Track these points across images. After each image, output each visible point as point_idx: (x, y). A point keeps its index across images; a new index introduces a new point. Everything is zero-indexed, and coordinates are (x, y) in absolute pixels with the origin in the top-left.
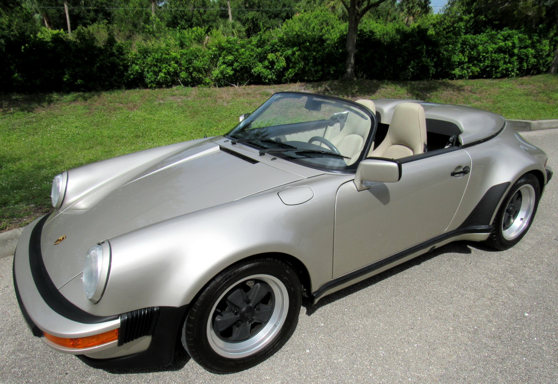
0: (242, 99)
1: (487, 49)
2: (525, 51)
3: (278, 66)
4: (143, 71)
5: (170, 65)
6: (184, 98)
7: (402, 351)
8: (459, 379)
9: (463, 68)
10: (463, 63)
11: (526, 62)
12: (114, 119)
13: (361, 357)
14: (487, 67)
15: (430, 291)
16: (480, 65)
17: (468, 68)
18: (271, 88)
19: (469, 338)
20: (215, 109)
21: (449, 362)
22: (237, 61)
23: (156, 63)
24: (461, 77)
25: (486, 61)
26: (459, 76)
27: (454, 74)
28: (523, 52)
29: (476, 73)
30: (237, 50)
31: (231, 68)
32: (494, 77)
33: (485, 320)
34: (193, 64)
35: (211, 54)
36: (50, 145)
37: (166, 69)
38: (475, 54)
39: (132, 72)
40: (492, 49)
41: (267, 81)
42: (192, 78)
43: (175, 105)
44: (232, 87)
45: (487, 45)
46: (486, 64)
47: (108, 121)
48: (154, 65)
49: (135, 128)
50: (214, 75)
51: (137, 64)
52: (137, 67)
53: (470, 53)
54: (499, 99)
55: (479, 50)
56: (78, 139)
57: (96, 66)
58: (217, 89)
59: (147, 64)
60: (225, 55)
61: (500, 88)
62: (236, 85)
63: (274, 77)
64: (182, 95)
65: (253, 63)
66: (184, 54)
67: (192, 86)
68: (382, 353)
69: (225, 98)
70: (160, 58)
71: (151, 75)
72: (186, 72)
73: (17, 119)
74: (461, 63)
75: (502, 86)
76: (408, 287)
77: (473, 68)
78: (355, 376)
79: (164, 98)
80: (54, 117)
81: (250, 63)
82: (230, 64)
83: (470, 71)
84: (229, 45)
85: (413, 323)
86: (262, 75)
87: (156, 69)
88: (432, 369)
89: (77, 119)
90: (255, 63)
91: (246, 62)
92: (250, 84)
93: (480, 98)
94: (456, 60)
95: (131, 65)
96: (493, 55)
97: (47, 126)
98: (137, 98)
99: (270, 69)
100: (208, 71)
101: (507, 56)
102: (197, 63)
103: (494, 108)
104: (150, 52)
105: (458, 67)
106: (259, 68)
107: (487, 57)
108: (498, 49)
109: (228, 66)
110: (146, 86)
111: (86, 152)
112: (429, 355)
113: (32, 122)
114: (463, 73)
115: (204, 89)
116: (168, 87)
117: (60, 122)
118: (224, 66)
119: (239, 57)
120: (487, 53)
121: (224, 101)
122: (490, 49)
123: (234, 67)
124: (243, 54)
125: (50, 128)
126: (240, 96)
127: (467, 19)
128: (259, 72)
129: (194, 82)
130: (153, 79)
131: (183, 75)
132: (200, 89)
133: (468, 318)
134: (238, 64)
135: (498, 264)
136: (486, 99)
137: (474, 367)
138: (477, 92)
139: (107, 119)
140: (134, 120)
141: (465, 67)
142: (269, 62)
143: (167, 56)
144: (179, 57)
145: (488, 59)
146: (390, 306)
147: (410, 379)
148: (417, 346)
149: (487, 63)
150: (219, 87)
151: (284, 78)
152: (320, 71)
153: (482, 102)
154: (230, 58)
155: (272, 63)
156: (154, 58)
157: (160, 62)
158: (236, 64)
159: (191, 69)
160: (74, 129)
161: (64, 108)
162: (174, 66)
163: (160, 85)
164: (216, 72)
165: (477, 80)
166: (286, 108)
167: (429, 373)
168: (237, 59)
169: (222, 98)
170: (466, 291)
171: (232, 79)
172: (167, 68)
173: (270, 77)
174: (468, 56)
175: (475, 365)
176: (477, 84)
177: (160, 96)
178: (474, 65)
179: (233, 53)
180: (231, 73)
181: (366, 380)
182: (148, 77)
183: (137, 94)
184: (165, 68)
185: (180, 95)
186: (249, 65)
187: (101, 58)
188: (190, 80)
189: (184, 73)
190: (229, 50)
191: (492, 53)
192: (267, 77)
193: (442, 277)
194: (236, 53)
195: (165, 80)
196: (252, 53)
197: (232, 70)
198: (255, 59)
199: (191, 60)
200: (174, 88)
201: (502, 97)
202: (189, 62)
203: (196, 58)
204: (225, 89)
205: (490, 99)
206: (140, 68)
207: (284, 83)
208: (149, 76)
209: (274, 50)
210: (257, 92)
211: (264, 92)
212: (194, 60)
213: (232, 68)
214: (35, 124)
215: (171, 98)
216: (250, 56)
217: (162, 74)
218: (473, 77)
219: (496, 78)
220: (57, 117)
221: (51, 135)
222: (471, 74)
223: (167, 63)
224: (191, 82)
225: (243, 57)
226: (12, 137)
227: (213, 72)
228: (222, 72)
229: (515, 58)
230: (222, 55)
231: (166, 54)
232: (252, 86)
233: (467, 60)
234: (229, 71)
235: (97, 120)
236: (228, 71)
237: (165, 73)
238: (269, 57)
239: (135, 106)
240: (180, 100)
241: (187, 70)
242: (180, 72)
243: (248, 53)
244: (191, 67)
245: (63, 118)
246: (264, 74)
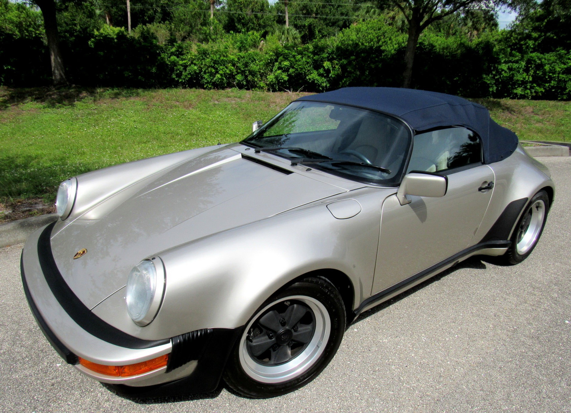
1: (555, 69)
3: (333, 74)
4: (201, 71)
5: (227, 68)
6: (239, 100)
7: (443, 339)
8: (495, 368)
9: (526, 88)
10: (526, 82)
12: (170, 116)
13: (404, 340)
14: (553, 87)
15: (473, 292)
16: (545, 86)
17: (532, 87)
19: (508, 335)
21: (487, 353)
22: (293, 68)
24: (523, 97)
25: (552, 82)
26: (521, 95)
27: (516, 94)
29: (540, 94)
30: (294, 56)
31: (286, 74)
32: (559, 99)
33: (525, 322)
34: (249, 68)
35: (268, 59)
36: (110, 136)
37: (223, 71)
38: (541, 73)
39: (191, 72)
40: (559, 70)
41: (321, 88)
42: (248, 81)
43: (229, 106)
44: (286, 93)
45: (554, 65)
46: (552, 85)
48: (212, 66)
49: (190, 126)
50: (269, 79)
51: (195, 64)
52: (195, 68)
53: (535, 72)
54: (563, 122)
55: (545, 70)
56: (136, 133)
57: (156, 64)
58: (271, 93)
59: (205, 65)
60: (282, 61)
61: (565, 111)
62: (290, 91)
63: (328, 85)
64: (236, 97)
65: (308, 70)
66: (242, 57)
67: (248, 89)
68: (424, 338)
69: (278, 103)
70: (218, 59)
71: (208, 76)
72: (242, 75)
73: (80, 109)
74: (524, 83)
75: (567, 109)
76: (452, 287)
77: (537, 88)
78: (398, 354)
79: (219, 99)
80: (115, 110)
81: (306, 70)
82: (286, 70)
83: (533, 91)
84: (286, 51)
85: (455, 318)
86: (316, 82)
87: (213, 71)
88: (471, 357)
89: (135, 114)
90: (310, 70)
91: (302, 69)
92: (303, 90)
93: (542, 120)
94: (519, 79)
95: (190, 65)
96: (560, 75)
97: (107, 118)
98: (193, 98)
99: (325, 77)
100: (263, 75)
102: (253, 67)
104: (209, 54)
105: (521, 87)
106: (314, 76)
107: (554, 77)
108: (566, 69)
109: (283, 72)
110: (202, 86)
112: (468, 345)
113: (95, 114)
114: (526, 92)
115: (258, 93)
116: (223, 88)
117: (119, 115)
118: (279, 71)
119: (295, 63)
120: (554, 73)
121: (276, 106)
122: (558, 69)
123: (289, 73)
124: (299, 60)
125: (110, 120)
127: (535, 37)
128: (314, 79)
129: (250, 86)
130: (209, 80)
131: (239, 77)
132: (255, 92)
133: (508, 319)
134: (294, 70)
135: (543, 275)
136: (549, 121)
137: (511, 359)
138: (539, 113)
139: (163, 116)
140: (189, 118)
141: (528, 87)
142: (325, 70)
143: (225, 58)
144: (236, 59)
145: (555, 80)
146: (434, 301)
147: (448, 363)
148: (458, 337)
149: (553, 83)
150: (273, 91)
153: (545, 124)
154: (286, 63)
155: (328, 71)
156: (212, 59)
157: (218, 64)
158: (291, 70)
159: (247, 73)
160: (132, 123)
161: (123, 102)
162: (231, 68)
163: (215, 86)
164: (271, 77)
165: (540, 101)
167: (467, 359)
168: (293, 65)
169: (275, 103)
170: (509, 296)
171: (286, 84)
172: (224, 70)
173: (324, 85)
174: (532, 76)
175: (511, 358)
176: (540, 105)
177: (215, 97)
178: (539, 85)
179: (289, 59)
180: (286, 78)
181: (408, 358)
182: (204, 78)
183: (193, 93)
184: (222, 70)
185: (235, 97)
186: (304, 72)
187: (162, 56)
188: (245, 83)
189: (240, 75)
190: (286, 56)
191: (559, 74)
192: (321, 84)
193: (486, 282)
194: (292, 59)
195: (221, 81)
196: (309, 60)
197: (287, 76)
198: (310, 66)
199: (248, 63)
200: (229, 90)
201: (567, 121)
202: (246, 65)
203: (252, 61)
204: (278, 94)
205: (552, 121)
206: (198, 68)
208: (206, 76)
209: (331, 59)
212: (251, 63)
213: (288, 73)
214: (96, 116)
215: (226, 100)
216: (306, 63)
217: (218, 76)
218: (536, 97)
219: (562, 100)
220: (117, 111)
221: (111, 127)
222: (534, 94)
223: (224, 65)
224: (246, 86)
225: (300, 63)
226: (75, 126)
227: (268, 77)
228: (276, 78)
230: (279, 61)
231: (224, 56)
232: (306, 93)
233: (531, 79)
235: (154, 116)
236: (283, 76)
237: (221, 75)
238: (325, 65)
239: (190, 105)
240: (234, 102)
241: (243, 73)
242: (236, 75)
243: (304, 59)
244: (247, 70)
245: (123, 111)
246: (319, 81)
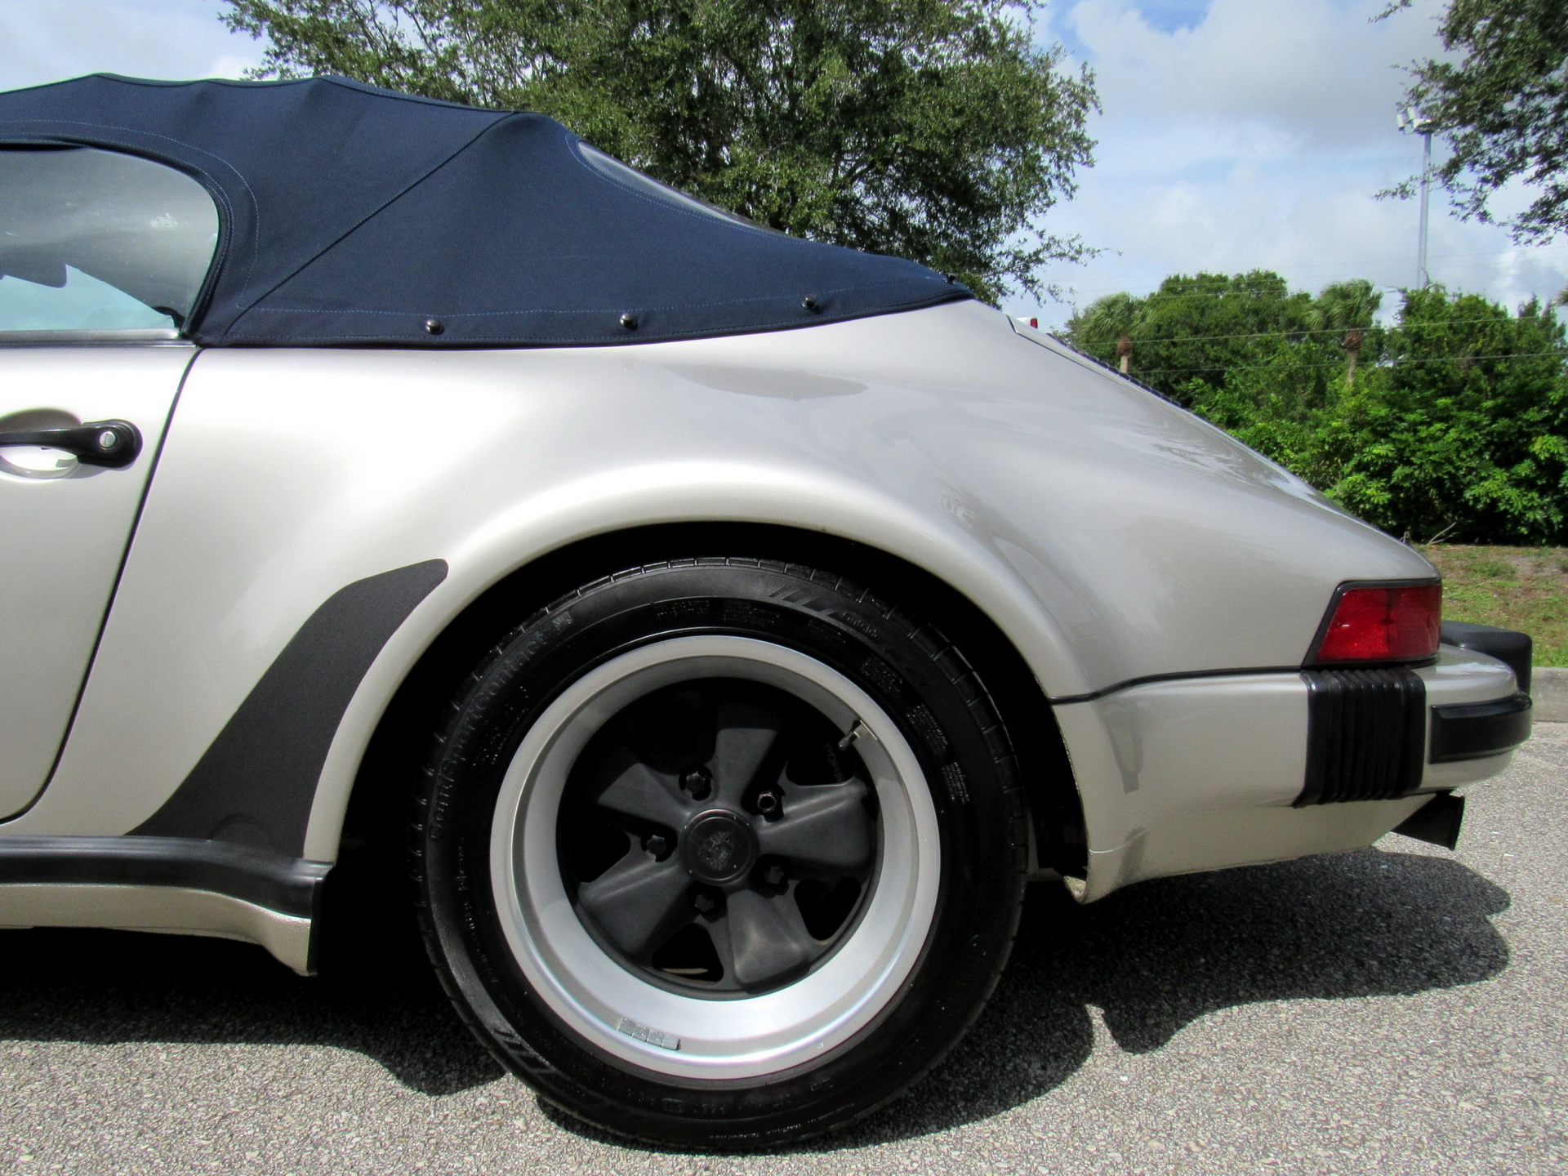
22: (1407, 463)
30: (1414, 427)
31: (1383, 484)
35: (1324, 442)
41: (1523, 531)
60: (1369, 443)
65: (1470, 470)
81: (1458, 469)
82: (1382, 471)
84: (1384, 411)
86: (1502, 507)
90: (1478, 467)
91: (1441, 464)
99: (1543, 492)
106: (1493, 486)
109: (1371, 478)
118: (1357, 477)
119: (1415, 448)
123: (1392, 481)
124: (1433, 439)
128: (1493, 499)
134: (1410, 470)
142: (1539, 466)
154: (1383, 450)
155: (1551, 469)
158: (1399, 472)
168: (1407, 454)
173: (1539, 516)
179: (1395, 435)
180: (1382, 498)
186: (1452, 474)
190: (1384, 424)
192: (1522, 515)
194: (1406, 436)
196: (1473, 436)
197: (1384, 489)
198: (1478, 454)
211: (1487, 565)
213: (1387, 482)
216: (1459, 445)
225: (1433, 447)
228: (1348, 497)
230: (1358, 443)
234: (1375, 493)
236: (1368, 492)
238: (1536, 448)
243: (1453, 434)
246: (1512, 505)
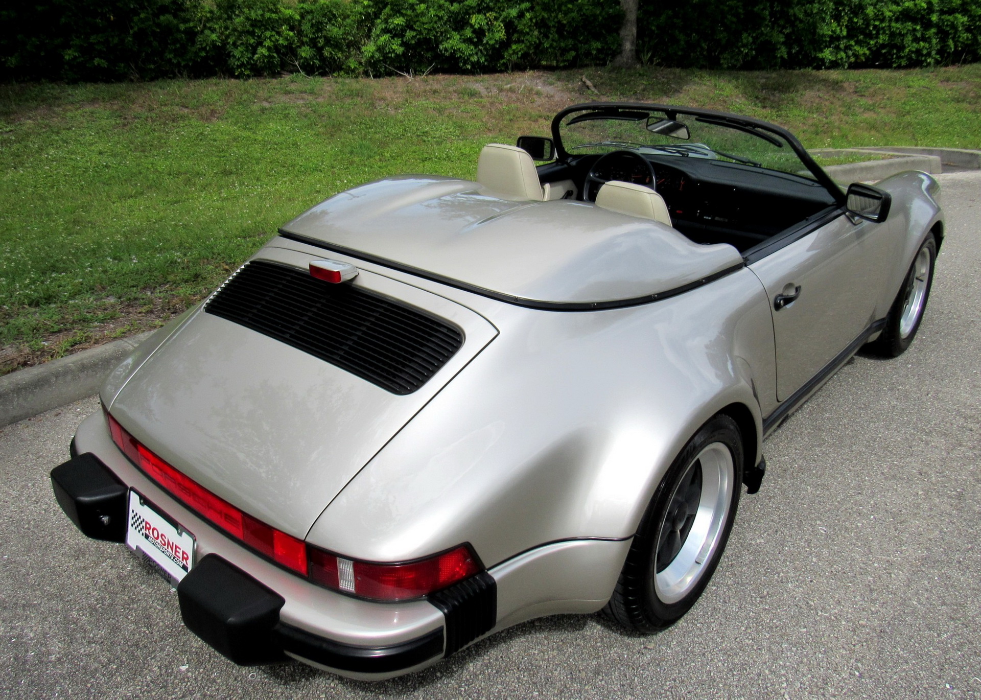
0: (422, 102)
1: (882, 14)
2: (951, 18)
3: (491, 39)
4: (224, 43)
5: (278, 33)
6: (310, 98)
9: (837, 48)
10: (838, 38)
11: (953, 39)
12: (174, 138)
14: (883, 46)
16: (869, 44)
17: (848, 47)
18: (477, 81)
20: (374, 121)
22: (412, 28)
23: (251, 29)
24: (835, 65)
25: (881, 36)
26: (831, 62)
27: (823, 60)
28: (948, 20)
29: (863, 59)
30: (412, 6)
31: (400, 42)
32: (894, 65)
34: (324, 33)
35: (361, 14)
36: (52, 187)
37: (271, 41)
38: (861, 22)
39: (204, 45)
40: (890, 14)
41: (469, 67)
42: (322, 59)
43: (293, 112)
44: (401, 78)
45: (882, 7)
46: (881, 41)
47: (163, 141)
48: (248, 32)
49: (220, 157)
50: (366, 53)
51: (213, 30)
52: (214, 37)
53: (850, 20)
54: (908, 108)
55: (867, 15)
56: (107, 176)
57: (131, 32)
58: (372, 82)
59: (235, 30)
60: (389, 16)
61: (909, 87)
62: (409, 73)
63: (483, 60)
64: (305, 92)
65: (442, 33)
66: (308, 13)
67: (323, 74)
69: (389, 98)
70: (259, 18)
71: (242, 52)
72: (312, 47)
74: (835, 38)
75: (911, 83)
77: (857, 48)
79: (270, 97)
80: (53, 132)
81: (437, 32)
82: (396, 33)
83: (850, 53)
86: (458, 55)
87: (252, 41)
89: (99, 137)
90: (445, 31)
91: (429, 30)
92: (435, 72)
93: (874, 105)
94: (826, 33)
95: (202, 32)
96: (893, 24)
97: (40, 150)
98: (216, 98)
99: (476, 45)
100: (355, 45)
101: (918, 27)
102: (334, 31)
103: (900, 124)
104: (239, 7)
105: (830, 47)
106: (453, 42)
107: (883, 28)
108: (901, 13)
109: (393, 38)
110: (230, 73)
111: (130, 201)
114: (839, 57)
115: (347, 81)
116: (275, 74)
117: (65, 142)
118: (385, 38)
119: (415, 19)
120: (882, 21)
121: (388, 105)
122: (888, 14)
123: (405, 40)
124: (423, 14)
125: (48, 154)
126: (418, 96)
128: (454, 50)
129: (328, 68)
130: (245, 60)
131: (305, 52)
132: (340, 80)
134: (414, 33)
136: (884, 107)
138: (867, 94)
139: (160, 138)
140: (215, 140)
141: (842, 46)
142: (474, 31)
143: (274, 15)
144: (298, 17)
145: (884, 33)
149: (883, 39)
150: (375, 77)
151: (502, 62)
152: (571, 49)
153: (878, 114)
154: (399, 21)
155: (480, 33)
156: (248, 19)
157: (260, 27)
158: (409, 34)
159: (321, 42)
160: (95, 158)
161: (69, 114)
162: (288, 35)
163: (258, 71)
164: (369, 48)
165: (864, 71)
166: (511, 120)
168: (412, 23)
169: (385, 100)
171: (400, 62)
172: (273, 39)
173: (474, 59)
174: (847, 26)
176: (865, 78)
177: (261, 94)
178: (858, 43)
179: (404, 12)
180: (400, 50)
182: (234, 57)
183: (215, 88)
184: (270, 38)
185: (301, 92)
186: (434, 36)
187: (142, 16)
188: (317, 62)
189: (307, 48)
191: (890, 20)
192: (468, 59)
194: (409, 12)
195: (268, 62)
196: (441, 13)
197: (401, 45)
198: (445, 24)
199: (321, 23)
200: (287, 77)
201: (913, 105)
202: (318, 27)
203: (330, 20)
204: (386, 81)
205: (890, 107)
206: (218, 37)
207: (501, 72)
208: (237, 53)
209: (484, 8)
210: (451, 89)
211: (465, 89)
212: (327, 23)
213: (402, 41)
214: (15, 146)
215: (284, 98)
216: (436, 19)
217: (263, 51)
218: (857, 65)
219: (899, 67)
220: (58, 133)
221: (51, 168)
222: (852, 59)
223: (273, 29)
224: (320, 67)
225: (424, 19)
227: (363, 49)
228: (380, 49)
229: (933, 30)
230: (383, 17)
231: (271, 11)
232: (440, 77)
233: (845, 33)
234: (397, 47)
235: (140, 140)
236: (393, 47)
237: (269, 49)
238: (473, 21)
239: (213, 112)
240: (302, 102)
241: (313, 43)
242: (300, 47)
243: (432, 12)
244: (321, 37)
245: (71, 133)
246: (464, 54)
